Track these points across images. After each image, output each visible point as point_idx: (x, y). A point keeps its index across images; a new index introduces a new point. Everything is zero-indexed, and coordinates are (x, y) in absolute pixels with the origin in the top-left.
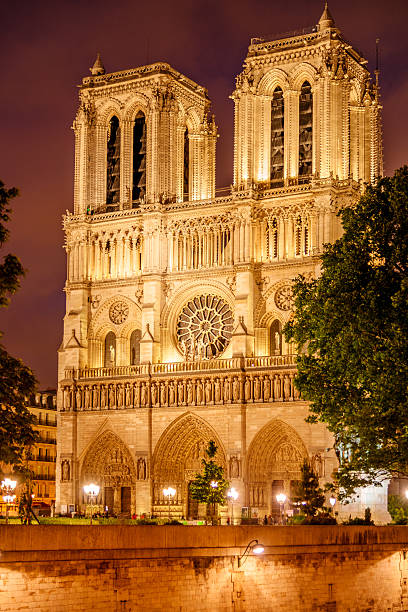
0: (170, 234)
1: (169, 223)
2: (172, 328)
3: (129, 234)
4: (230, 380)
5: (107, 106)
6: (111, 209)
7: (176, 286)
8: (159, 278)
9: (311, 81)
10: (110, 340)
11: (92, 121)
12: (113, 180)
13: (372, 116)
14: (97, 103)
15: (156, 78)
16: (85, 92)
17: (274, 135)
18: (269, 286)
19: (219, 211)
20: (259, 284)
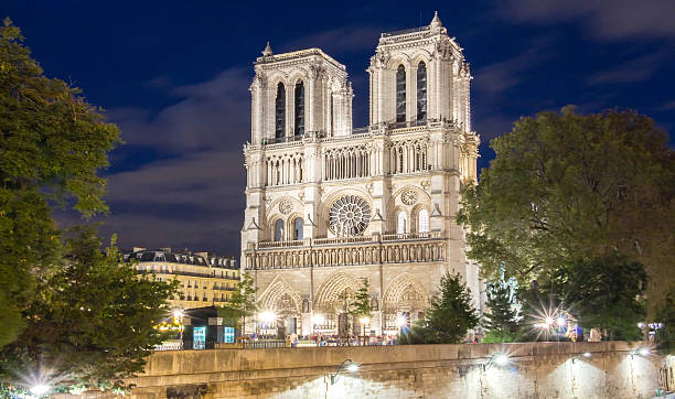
0: (323, 156)
1: (323, 150)
2: (325, 217)
3: (293, 157)
4: (370, 249)
5: (275, 76)
6: (280, 142)
7: (328, 190)
8: (316, 185)
9: (426, 61)
10: (279, 224)
11: (264, 85)
12: (280, 122)
13: (467, 84)
14: (268, 73)
15: (312, 58)
16: (259, 66)
17: (398, 95)
18: (397, 190)
19: (359, 142)
20: (389, 188)
